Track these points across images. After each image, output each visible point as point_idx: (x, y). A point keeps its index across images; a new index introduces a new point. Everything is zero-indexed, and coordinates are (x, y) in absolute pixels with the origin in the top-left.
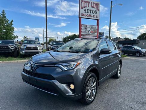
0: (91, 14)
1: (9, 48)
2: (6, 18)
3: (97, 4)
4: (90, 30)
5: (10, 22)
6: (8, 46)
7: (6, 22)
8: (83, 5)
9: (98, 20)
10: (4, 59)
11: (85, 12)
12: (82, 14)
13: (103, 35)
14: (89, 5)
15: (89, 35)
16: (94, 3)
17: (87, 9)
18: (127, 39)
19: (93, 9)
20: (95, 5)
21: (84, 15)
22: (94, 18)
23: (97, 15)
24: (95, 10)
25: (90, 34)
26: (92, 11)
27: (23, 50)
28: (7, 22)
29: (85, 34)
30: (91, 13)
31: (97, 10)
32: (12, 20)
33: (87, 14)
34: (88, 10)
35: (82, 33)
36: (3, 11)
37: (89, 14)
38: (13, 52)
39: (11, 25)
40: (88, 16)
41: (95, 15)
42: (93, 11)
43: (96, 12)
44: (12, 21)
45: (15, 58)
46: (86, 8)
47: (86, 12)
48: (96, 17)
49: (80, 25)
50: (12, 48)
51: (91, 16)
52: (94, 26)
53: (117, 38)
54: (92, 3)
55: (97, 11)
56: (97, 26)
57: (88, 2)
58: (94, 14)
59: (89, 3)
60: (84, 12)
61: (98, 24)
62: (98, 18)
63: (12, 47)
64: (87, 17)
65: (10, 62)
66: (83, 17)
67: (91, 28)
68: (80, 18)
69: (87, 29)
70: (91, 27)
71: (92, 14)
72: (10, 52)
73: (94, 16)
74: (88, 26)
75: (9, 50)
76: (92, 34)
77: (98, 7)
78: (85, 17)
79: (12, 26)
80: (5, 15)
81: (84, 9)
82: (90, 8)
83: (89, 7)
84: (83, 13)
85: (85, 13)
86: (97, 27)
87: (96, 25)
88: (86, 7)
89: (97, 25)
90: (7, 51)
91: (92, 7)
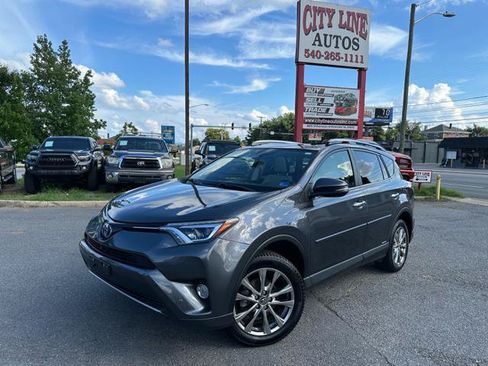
0: (337, 51)
1: (73, 163)
2: (73, 65)
3: (359, 15)
4: (332, 105)
5: (82, 77)
6: (69, 157)
7: (71, 77)
8: (309, 20)
9: (361, 71)
10: (60, 194)
11: (317, 43)
12: (307, 51)
13: (390, 118)
14: (330, 21)
15: (328, 122)
16: (349, 14)
17: (326, 35)
18: (478, 130)
19: (344, 33)
20: (354, 18)
21: (313, 55)
22: (349, 64)
23: (359, 53)
24: (352, 35)
25: (335, 116)
26: (340, 42)
27: (114, 167)
28: (76, 78)
29: (316, 116)
30: (337, 47)
31: (358, 36)
32: (90, 72)
33: (323, 50)
34: (328, 37)
35: (305, 115)
36: (65, 43)
37: (330, 50)
38: (86, 174)
39: (86, 88)
40: (329, 56)
41: (354, 53)
42: (347, 40)
43: (355, 44)
44: (89, 74)
45: (92, 194)
46: (321, 33)
47: (320, 45)
48: (354, 60)
49: (300, 89)
50: (81, 164)
51: (337, 56)
52: (348, 92)
53: (440, 127)
54: (341, 13)
55: (360, 39)
56: (358, 91)
57: (329, 11)
58: (350, 51)
59: (331, 13)
60: (314, 44)
61: (361, 85)
62: (362, 62)
63: (81, 159)
64: (322, 61)
65: (75, 206)
66: (310, 60)
67: (337, 98)
68: (300, 65)
69: (322, 100)
70: (336, 94)
71: (341, 50)
72: (76, 176)
73: (349, 56)
74: (327, 91)
75: (75, 168)
76: (339, 117)
77: (363, 26)
78: (316, 61)
79: (89, 88)
80: (68, 55)
81: (313, 35)
82: (336, 30)
83: (330, 26)
84: (312, 48)
85: (316, 48)
86: (357, 94)
87: (356, 87)
88: (321, 27)
89: (359, 87)
90: (66, 171)
91: (341, 26)
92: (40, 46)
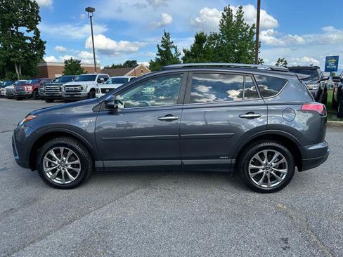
36: (241, 8)
92: (225, 14)
